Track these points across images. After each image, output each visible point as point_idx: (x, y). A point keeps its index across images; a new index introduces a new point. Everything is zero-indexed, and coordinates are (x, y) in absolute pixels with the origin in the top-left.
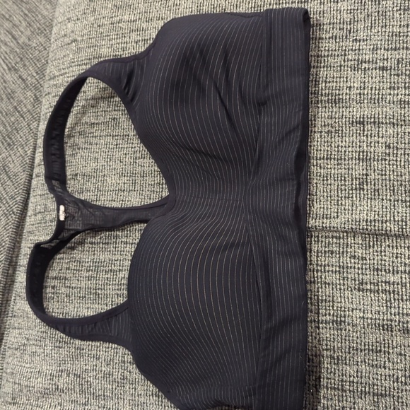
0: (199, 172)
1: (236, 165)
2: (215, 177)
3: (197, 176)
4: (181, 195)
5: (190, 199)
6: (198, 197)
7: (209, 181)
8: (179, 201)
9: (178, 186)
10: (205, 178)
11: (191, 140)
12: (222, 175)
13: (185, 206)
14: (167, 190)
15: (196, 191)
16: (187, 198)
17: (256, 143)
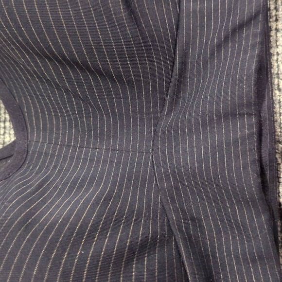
0: (70, 102)
1: (139, 87)
2: (99, 110)
3: (65, 108)
4: (37, 142)
5: (54, 148)
6: (69, 146)
7: (88, 117)
8: (34, 153)
9: (31, 125)
10: (80, 111)
11: (54, 40)
12: (112, 107)
13: (44, 161)
14: (12, 132)
15: (64, 134)
16: (48, 147)
17: (175, 48)
